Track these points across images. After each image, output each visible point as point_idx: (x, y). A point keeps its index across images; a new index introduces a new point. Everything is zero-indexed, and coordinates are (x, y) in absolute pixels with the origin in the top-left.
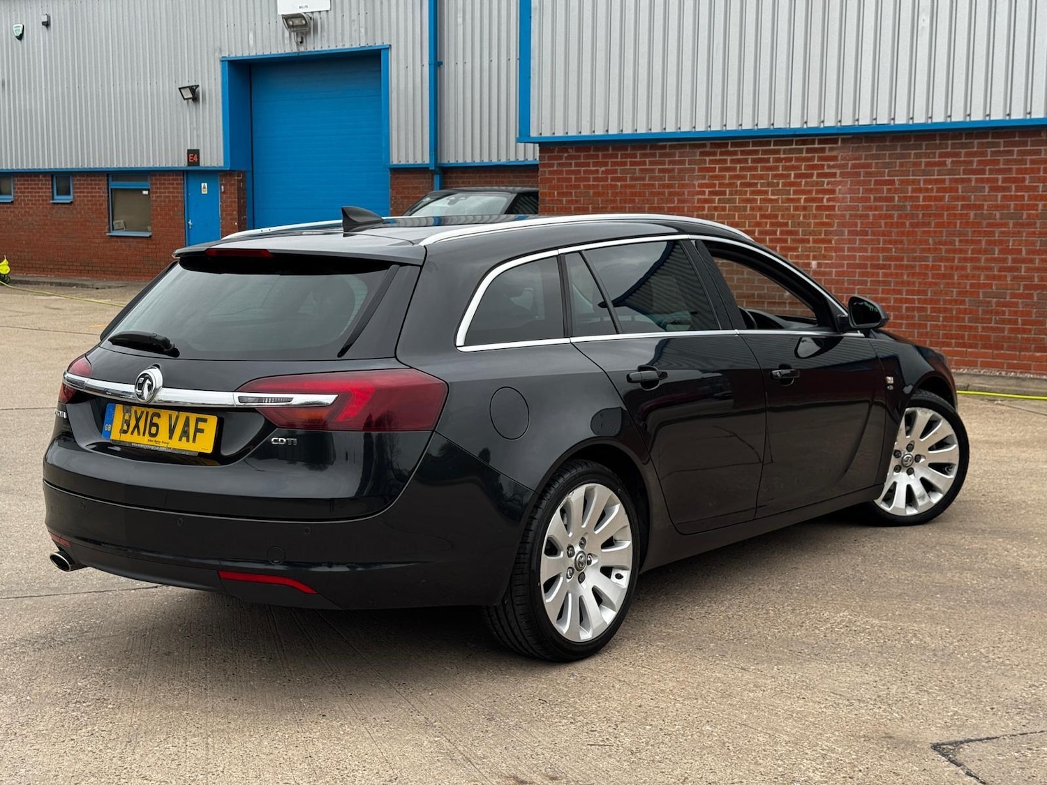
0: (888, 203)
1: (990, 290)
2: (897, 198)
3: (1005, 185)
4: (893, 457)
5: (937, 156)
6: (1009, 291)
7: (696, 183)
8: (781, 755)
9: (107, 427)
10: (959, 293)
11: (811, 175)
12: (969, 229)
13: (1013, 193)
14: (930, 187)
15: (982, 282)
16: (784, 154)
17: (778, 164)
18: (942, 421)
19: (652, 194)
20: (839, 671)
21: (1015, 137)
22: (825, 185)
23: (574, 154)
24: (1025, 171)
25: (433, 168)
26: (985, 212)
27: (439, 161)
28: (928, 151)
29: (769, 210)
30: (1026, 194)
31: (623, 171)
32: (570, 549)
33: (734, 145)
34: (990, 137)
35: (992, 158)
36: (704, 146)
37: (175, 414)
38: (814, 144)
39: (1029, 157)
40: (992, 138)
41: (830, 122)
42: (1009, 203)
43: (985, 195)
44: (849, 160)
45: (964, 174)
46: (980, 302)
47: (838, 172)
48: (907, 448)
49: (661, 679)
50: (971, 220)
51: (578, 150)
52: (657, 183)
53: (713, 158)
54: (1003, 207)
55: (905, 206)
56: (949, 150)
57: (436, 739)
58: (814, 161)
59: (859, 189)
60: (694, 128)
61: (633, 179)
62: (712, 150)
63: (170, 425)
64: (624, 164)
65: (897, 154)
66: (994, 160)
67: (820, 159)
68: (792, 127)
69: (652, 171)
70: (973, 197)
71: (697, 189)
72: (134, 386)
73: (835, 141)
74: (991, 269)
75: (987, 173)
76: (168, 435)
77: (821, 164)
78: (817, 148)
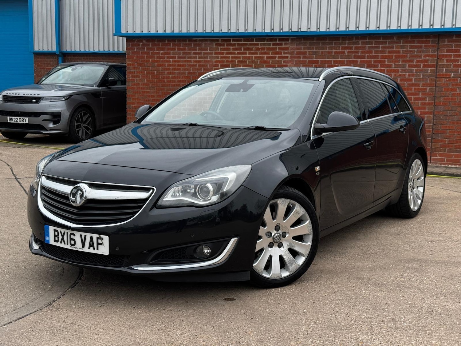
5: (340, 48)
7: (214, 60)
11: (275, 58)
16: (261, 46)
17: (258, 51)
19: (190, 66)
21: (380, 39)
22: (282, 63)
23: (146, 43)
24: (385, 57)
25: (58, 53)
27: (61, 50)
28: (336, 46)
30: (386, 69)
31: (173, 53)
33: (234, 40)
35: (369, 50)
36: (218, 40)
38: (276, 41)
39: (388, 50)
40: (369, 40)
41: (286, 29)
44: (295, 50)
45: (354, 58)
47: (289, 56)
51: (148, 41)
52: (192, 60)
53: (223, 47)
56: (346, 45)
58: (276, 50)
60: (213, 30)
61: (179, 57)
62: (222, 43)
64: (174, 49)
65: (320, 47)
66: (369, 51)
67: (280, 49)
68: (265, 31)
69: (190, 53)
71: (214, 63)
73: (288, 40)
77: (280, 52)
78: (278, 43)
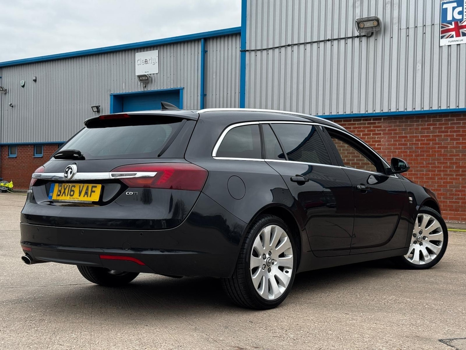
0: (405, 146)
1: (452, 185)
2: (408, 144)
3: (457, 138)
4: (413, 236)
5: (426, 125)
6: (461, 185)
8: (366, 341)
9: (51, 194)
10: (438, 186)
11: (370, 134)
12: (442, 157)
13: (461, 141)
14: (423, 139)
15: (448, 181)
16: (357, 125)
17: (355, 130)
18: (435, 220)
20: (392, 315)
21: (461, 116)
22: (376, 139)
26: (449, 150)
28: (422, 123)
29: (351, 151)
32: (264, 255)
34: (450, 116)
37: (82, 185)
38: (371, 121)
40: (451, 117)
41: (378, 111)
42: (459, 145)
43: (448, 142)
44: (387, 128)
45: (439, 133)
46: (448, 190)
47: (382, 133)
48: (419, 233)
49: (307, 316)
50: (443, 153)
54: (456, 147)
55: (412, 147)
56: (431, 122)
57: (200, 334)
58: (371, 128)
59: (391, 140)
63: (80, 190)
65: (408, 124)
66: (452, 126)
67: (374, 127)
68: (361, 113)
70: (443, 143)
72: (64, 173)
73: (380, 119)
74: (452, 175)
75: (449, 132)
76: (79, 195)
77: (374, 130)
78: (372, 123)
